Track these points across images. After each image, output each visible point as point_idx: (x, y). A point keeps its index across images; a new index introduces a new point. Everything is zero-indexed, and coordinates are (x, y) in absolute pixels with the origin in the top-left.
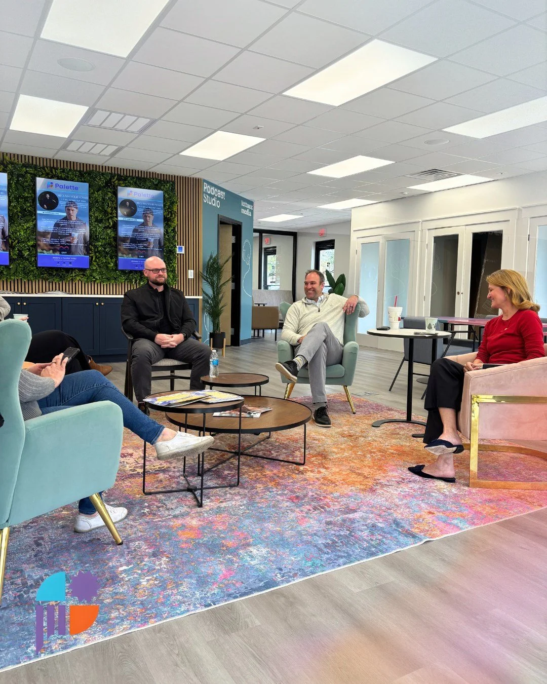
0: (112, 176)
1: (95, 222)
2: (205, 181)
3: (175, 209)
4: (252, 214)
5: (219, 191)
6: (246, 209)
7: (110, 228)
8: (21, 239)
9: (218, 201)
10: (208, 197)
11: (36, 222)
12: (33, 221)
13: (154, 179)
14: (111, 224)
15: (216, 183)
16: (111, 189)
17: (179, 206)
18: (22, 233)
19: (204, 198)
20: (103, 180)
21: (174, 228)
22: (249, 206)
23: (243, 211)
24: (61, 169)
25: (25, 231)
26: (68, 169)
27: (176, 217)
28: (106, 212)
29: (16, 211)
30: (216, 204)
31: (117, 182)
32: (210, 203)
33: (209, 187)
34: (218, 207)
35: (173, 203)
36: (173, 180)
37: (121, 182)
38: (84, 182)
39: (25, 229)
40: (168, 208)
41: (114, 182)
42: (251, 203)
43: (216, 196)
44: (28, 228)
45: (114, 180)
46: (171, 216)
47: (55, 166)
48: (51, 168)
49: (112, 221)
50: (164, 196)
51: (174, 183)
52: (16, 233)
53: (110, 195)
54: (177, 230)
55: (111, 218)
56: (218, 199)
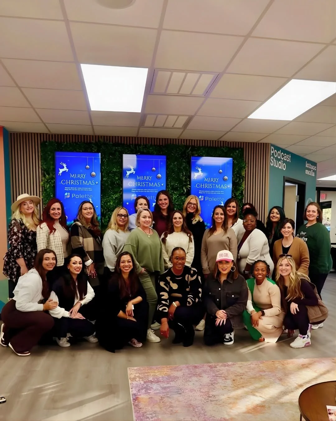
0: (187, 147)
1: (171, 190)
2: (272, 145)
3: (243, 174)
4: (315, 174)
5: (285, 154)
6: (310, 170)
7: (184, 195)
8: (111, 208)
9: (284, 164)
10: (274, 160)
11: (122, 193)
12: (120, 193)
13: (224, 148)
14: (185, 191)
15: (283, 147)
16: (185, 159)
17: (247, 171)
18: (112, 203)
19: (271, 161)
20: (178, 152)
21: (242, 192)
22: (313, 168)
23: (307, 172)
24: (143, 145)
25: (114, 201)
26: (149, 145)
27: (244, 182)
28: (180, 181)
29: (107, 185)
30: (282, 166)
31: (190, 152)
32: (277, 166)
33: (276, 151)
34: (284, 169)
35: (241, 169)
36: (242, 147)
37: (194, 152)
38: (163, 155)
39: (114, 200)
40: (237, 174)
41: (188, 153)
42: (314, 164)
43: (282, 159)
44: (116, 198)
45: (188, 151)
46: (240, 180)
47: (139, 143)
48: (136, 145)
49: (186, 188)
50: (233, 162)
51: (243, 149)
52: (107, 203)
53: (184, 164)
54: (244, 193)
55: (186, 186)
56: (284, 162)
